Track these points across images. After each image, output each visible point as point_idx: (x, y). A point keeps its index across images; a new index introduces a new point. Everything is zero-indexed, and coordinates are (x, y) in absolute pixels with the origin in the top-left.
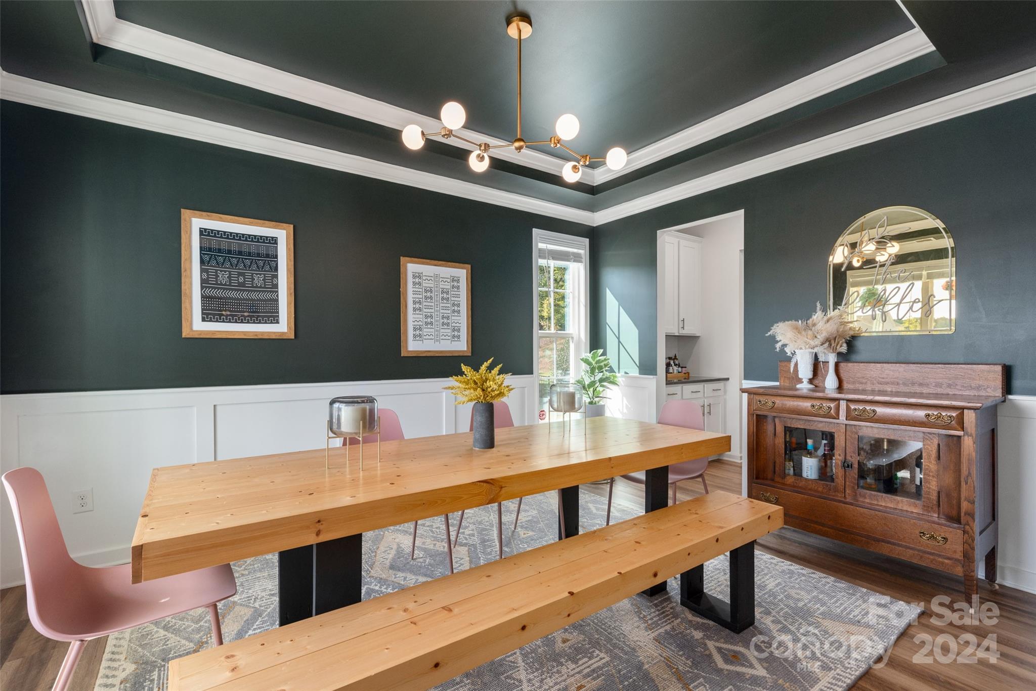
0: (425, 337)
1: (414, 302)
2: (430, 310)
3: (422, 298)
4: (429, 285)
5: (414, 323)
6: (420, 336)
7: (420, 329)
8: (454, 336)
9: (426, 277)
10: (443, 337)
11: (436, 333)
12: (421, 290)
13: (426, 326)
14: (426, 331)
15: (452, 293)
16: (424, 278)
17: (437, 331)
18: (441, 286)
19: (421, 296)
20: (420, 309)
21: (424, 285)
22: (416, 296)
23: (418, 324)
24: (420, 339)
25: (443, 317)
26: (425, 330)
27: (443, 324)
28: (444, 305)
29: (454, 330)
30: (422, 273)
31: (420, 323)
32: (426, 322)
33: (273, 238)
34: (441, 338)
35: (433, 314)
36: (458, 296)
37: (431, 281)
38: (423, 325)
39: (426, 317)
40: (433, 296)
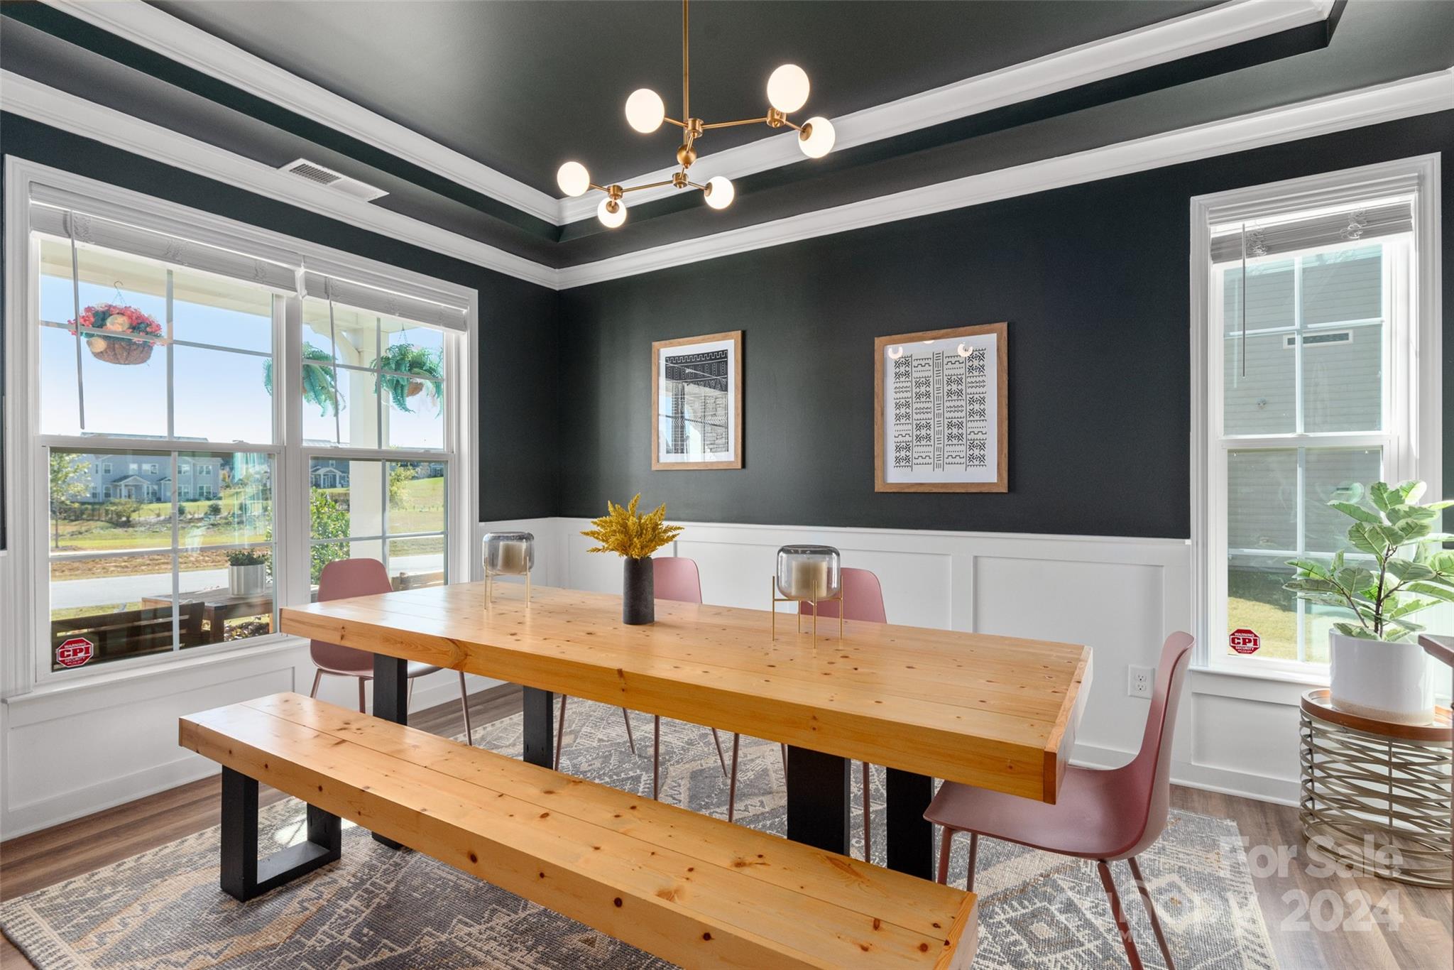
0: (915, 461)
1: (898, 406)
2: (926, 416)
3: (912, 397)
4: (926, 374)
5: (897, 440)
6: (907, 459)
7: (908, 448)
8: (972, 458)
9: (919, 362)
10: (950, 460)
11: (936, 453)
12: (909, 384)
13: (918, 443)
14: (917, 450)
15: (969, 380)
16: (915, 363)
17: (939, 449)
18: (946, 372)
19: (909, 395)
20: (907, 416)
21: (915, 375)
22: (901, 395)
23: (904, 439)
24: (907, 464)
25: (950, 425)
26: (916, 449)
27: (950, 437)
28: (952, 404)
29: (972, 446)
30: (911, 356)
31: (907, 438)
32: (917, 436)
33: (723, 351)
34: (947, 461)
35: (932, 422)
36: (982, 384)
37: (927, 365)
38: (912, 441)
39: (919, 427)
40: (932, 391)
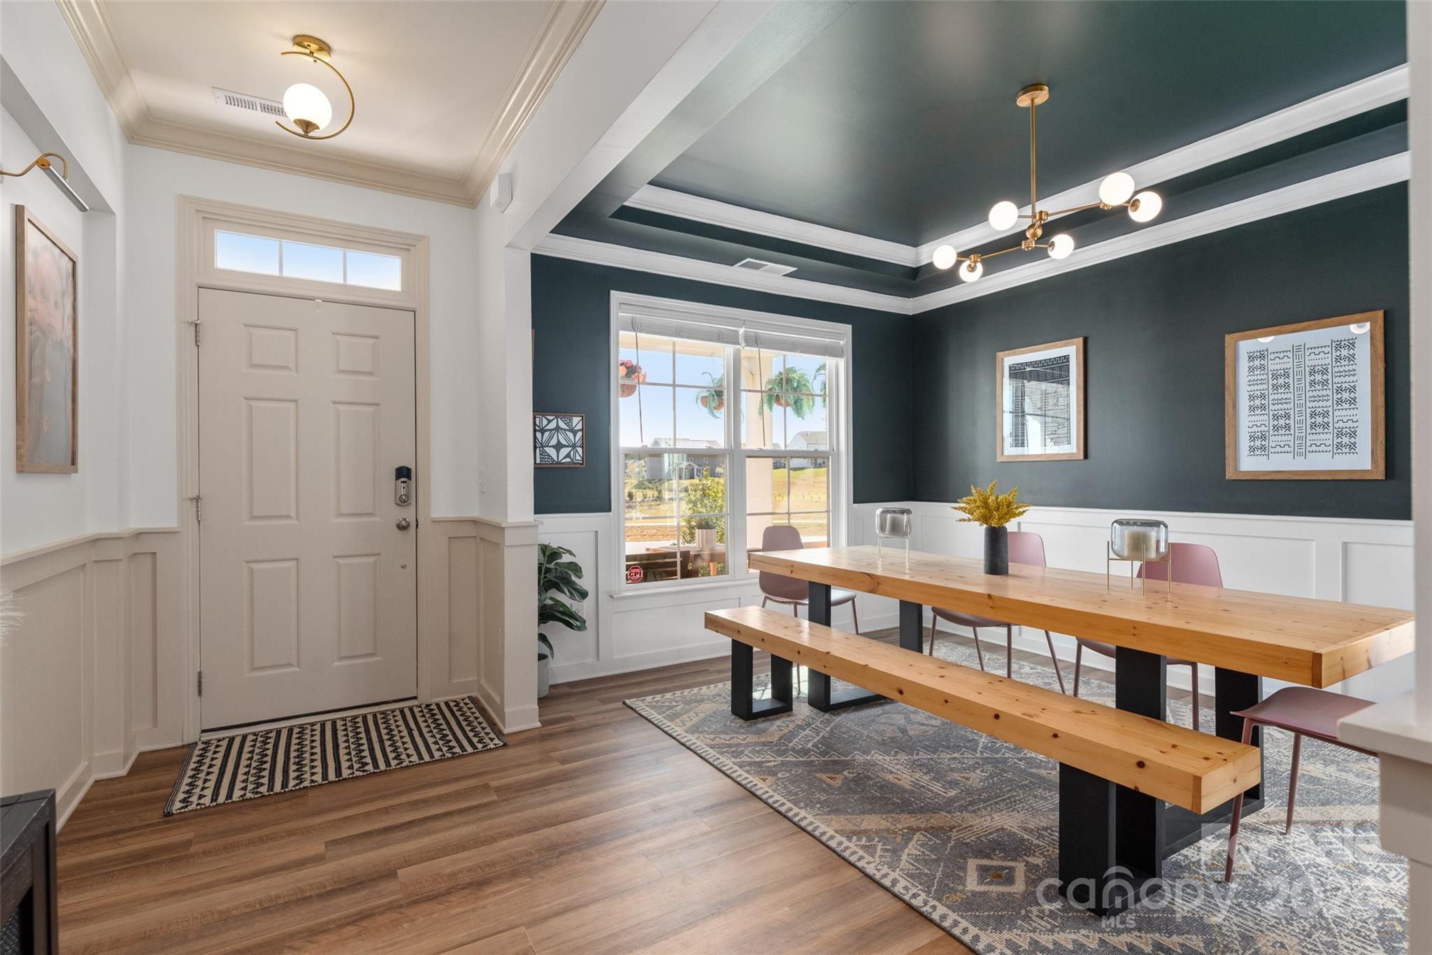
0: (1271, 450)
1: (1252, 398)
2: (1285, 406)
3: (1268, 389)
4: (1285, 366)
5: (1250, 430)
6: (1263, 448)
7: (1263, 437)
8: (1340, 446)
9: (1276, 355)
10: (1314, 448)
11: (1297, 442)
12: (1265, 377)
13: (1276, 433)
14: (1274, 440)
15: (1336, 369)
16: (1272, 357)
17: (1300, 438)
18: (1308, 363)
19: (1265, 386)
20: (1263, 407)
21: (1271, 367)
22: (1256, 387)
23: (1259, 429)
24: (1263, 453)
25: (1314, 414)
26: (1272, 438)
27: (1314, 426)
28: (1315, 394)
29: (1340, 434)
30: (1267, 350)
31: (1263, 428)
32: (1274, 426)
33: (1065, 356)
34: (1311, 449)
35: (1292, 412)
36: (1353, 373)
37: (1286, 358)
38: (1268, 431)
39: (1276, 417)
40: (1291, 382)
